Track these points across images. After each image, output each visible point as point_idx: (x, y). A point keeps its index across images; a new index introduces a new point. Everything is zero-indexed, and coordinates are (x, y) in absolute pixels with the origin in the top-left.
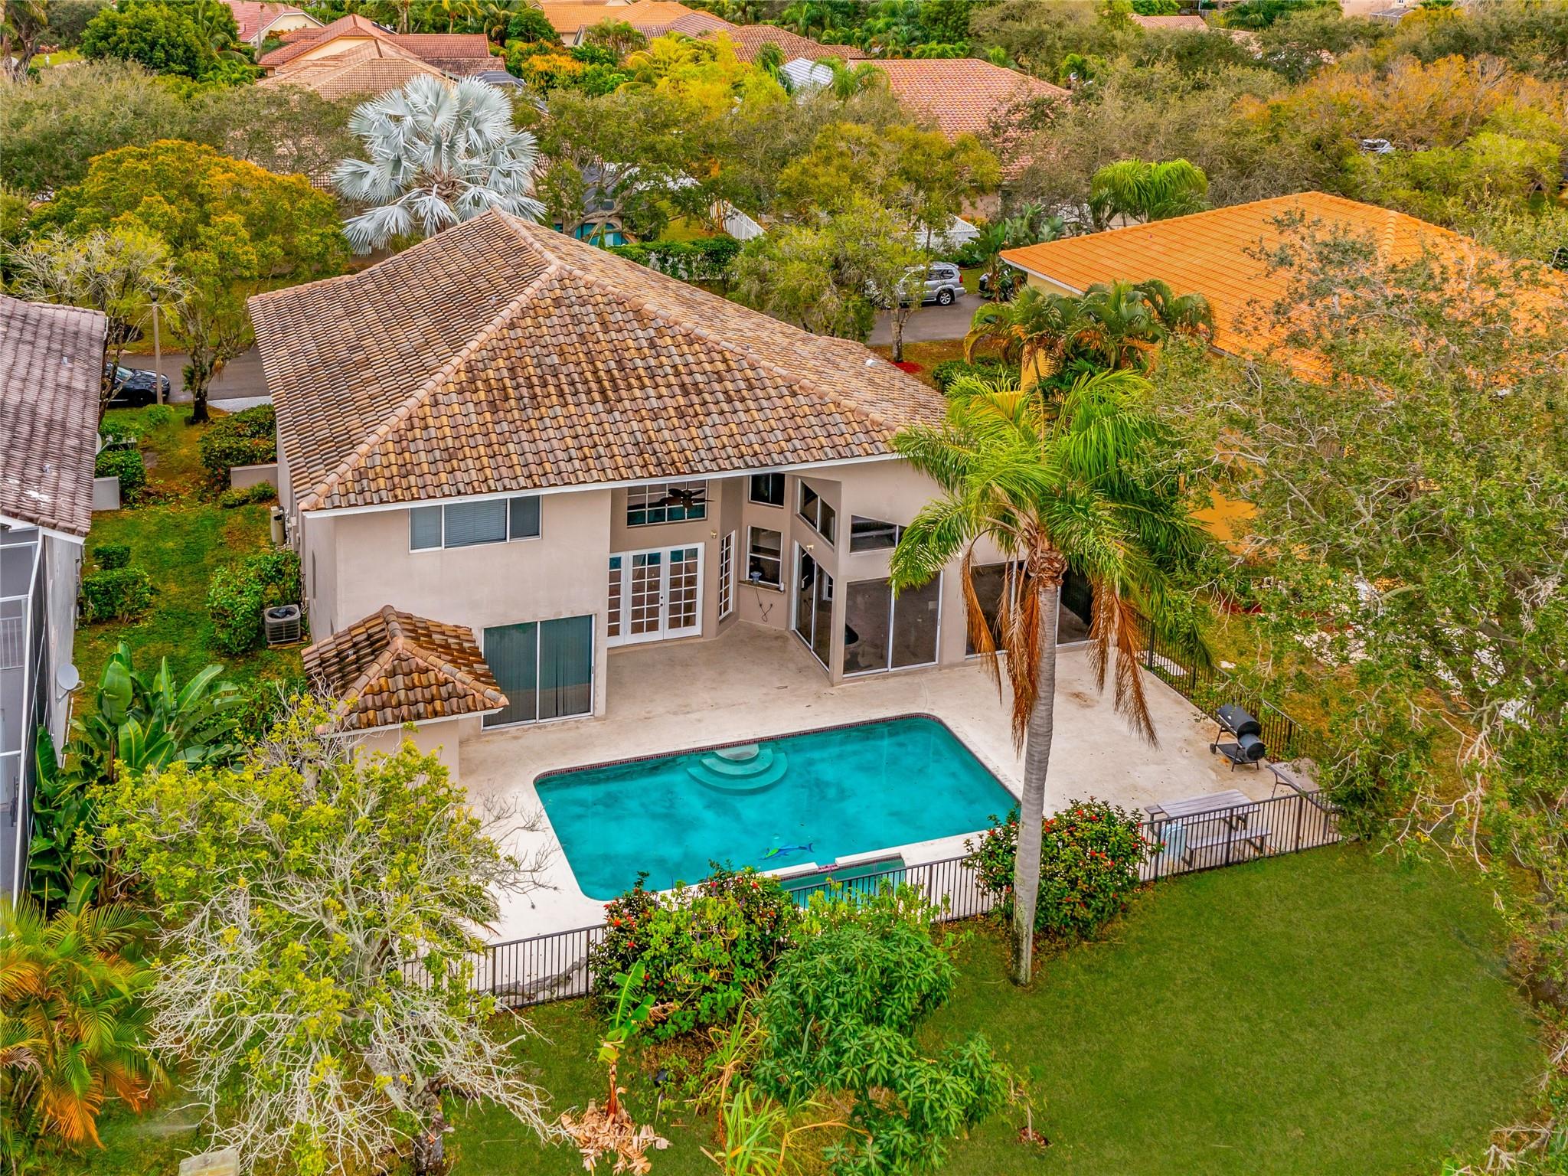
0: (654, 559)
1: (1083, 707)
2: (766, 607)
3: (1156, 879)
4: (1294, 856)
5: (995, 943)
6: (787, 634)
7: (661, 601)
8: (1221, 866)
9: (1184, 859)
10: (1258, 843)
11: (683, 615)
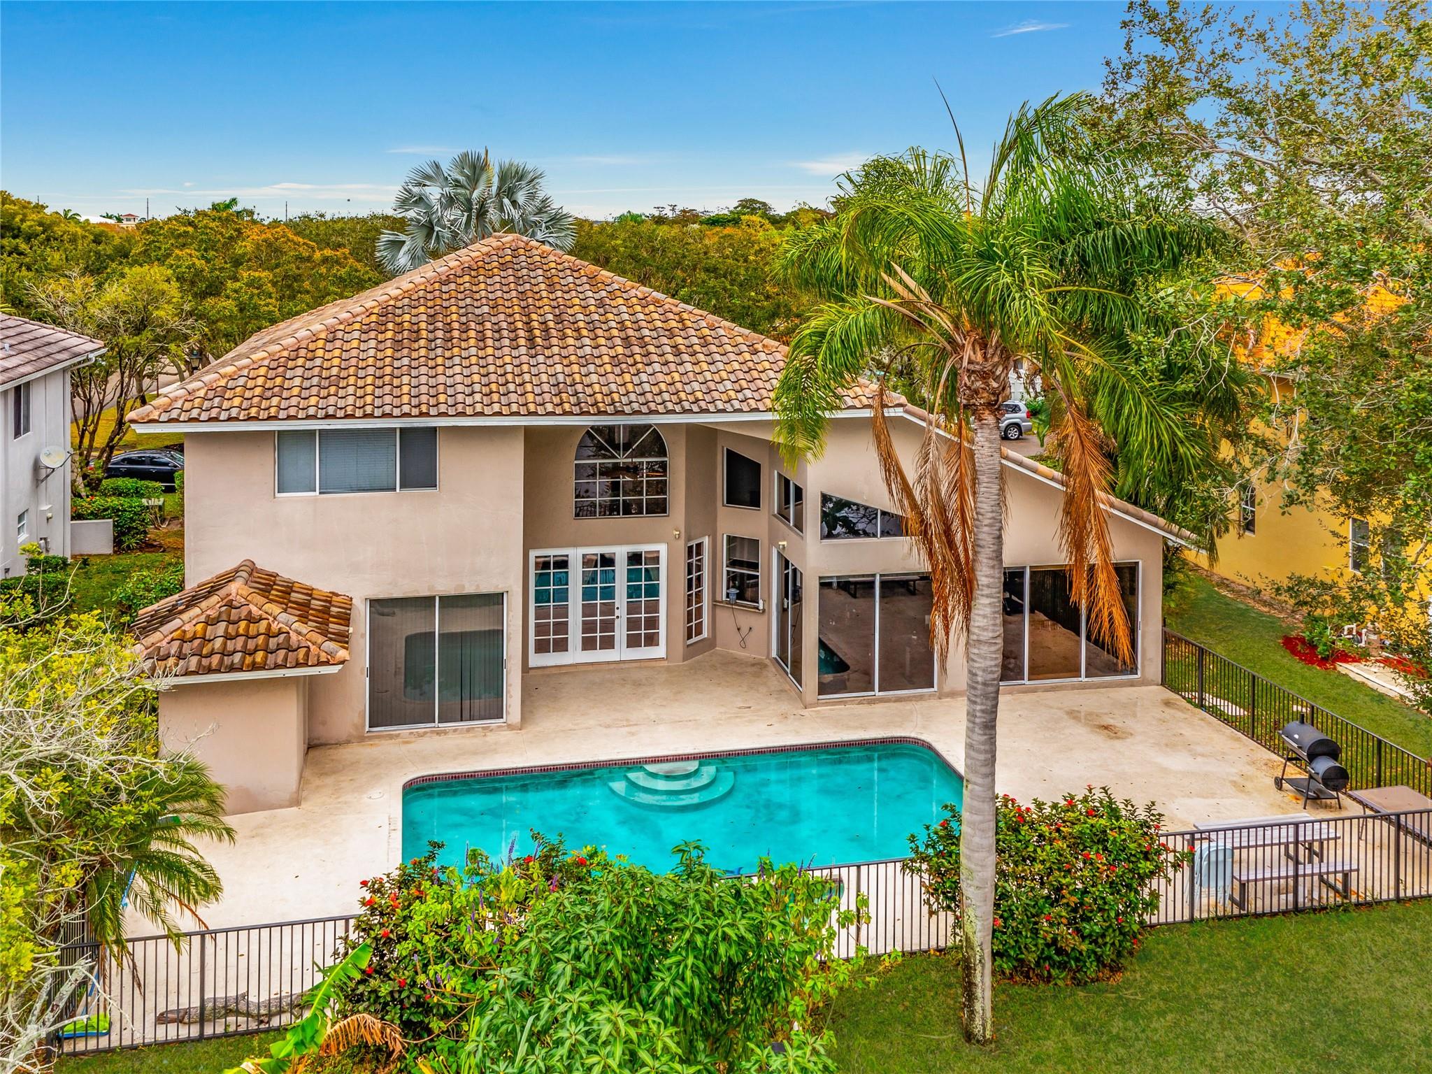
0: (607, 561)
1: (1112, 738)
2: (745, 630)
3: (1192, 920)
4: (1394, 904)
5: (950, 986)
6: (767, 662)
7: (617, 613)
8: (1285, 913)
9: (1232, 898)
10: (1339, 886)
11: (642, 633)
